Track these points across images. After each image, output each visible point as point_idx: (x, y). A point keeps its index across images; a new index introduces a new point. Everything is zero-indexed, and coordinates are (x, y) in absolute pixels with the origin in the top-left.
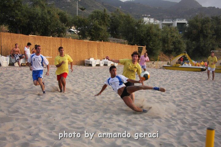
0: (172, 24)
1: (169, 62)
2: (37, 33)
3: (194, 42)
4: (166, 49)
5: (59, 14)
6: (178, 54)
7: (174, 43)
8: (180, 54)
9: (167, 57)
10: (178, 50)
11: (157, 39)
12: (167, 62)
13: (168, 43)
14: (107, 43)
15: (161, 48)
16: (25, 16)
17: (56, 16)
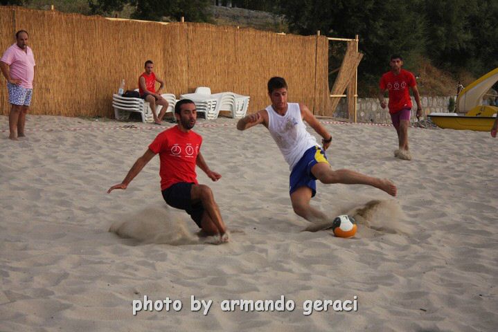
1: (455, 98)
4: (443, 47)
7: (474, 21)
12: (447, 100)
13: (449, 22)
15: (423, 41)
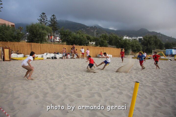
0: (136, 39)
1: (135, 55)
2: (77, 45)
3: (145, 46)
7: (137, 47)
9: (134, 53)
10: (138, 50)
11: (129, 45)
14: (107, 48)
15: (131, 49)
16: (72, 38)
17: (85, 37)
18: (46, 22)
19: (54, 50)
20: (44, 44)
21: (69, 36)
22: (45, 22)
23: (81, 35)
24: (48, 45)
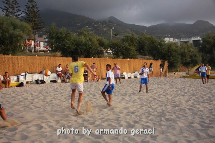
0: (188, 41)
1: (188, 72)
3: (208, 55)
4: (185, 62)
5: (98, 40)
6: (195, 65)
7: (191, 57)
8: (197, 65)
9: (186, 68)
10: (194, 62)
11: (176, 54)
12: (186, 73)
13: (186, 57)
14: (136, 60)
15: (181, 61)
16: (73, 43)
17: (96, 42)
18: (17, 14)
19: (38, 67)
20: (19, 55)
21: (67, 41)
22: (15, 14)
23: (88, 38)
24: (27, 58)
